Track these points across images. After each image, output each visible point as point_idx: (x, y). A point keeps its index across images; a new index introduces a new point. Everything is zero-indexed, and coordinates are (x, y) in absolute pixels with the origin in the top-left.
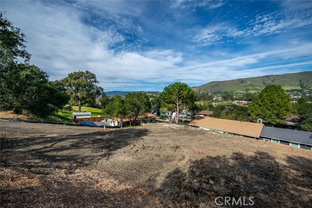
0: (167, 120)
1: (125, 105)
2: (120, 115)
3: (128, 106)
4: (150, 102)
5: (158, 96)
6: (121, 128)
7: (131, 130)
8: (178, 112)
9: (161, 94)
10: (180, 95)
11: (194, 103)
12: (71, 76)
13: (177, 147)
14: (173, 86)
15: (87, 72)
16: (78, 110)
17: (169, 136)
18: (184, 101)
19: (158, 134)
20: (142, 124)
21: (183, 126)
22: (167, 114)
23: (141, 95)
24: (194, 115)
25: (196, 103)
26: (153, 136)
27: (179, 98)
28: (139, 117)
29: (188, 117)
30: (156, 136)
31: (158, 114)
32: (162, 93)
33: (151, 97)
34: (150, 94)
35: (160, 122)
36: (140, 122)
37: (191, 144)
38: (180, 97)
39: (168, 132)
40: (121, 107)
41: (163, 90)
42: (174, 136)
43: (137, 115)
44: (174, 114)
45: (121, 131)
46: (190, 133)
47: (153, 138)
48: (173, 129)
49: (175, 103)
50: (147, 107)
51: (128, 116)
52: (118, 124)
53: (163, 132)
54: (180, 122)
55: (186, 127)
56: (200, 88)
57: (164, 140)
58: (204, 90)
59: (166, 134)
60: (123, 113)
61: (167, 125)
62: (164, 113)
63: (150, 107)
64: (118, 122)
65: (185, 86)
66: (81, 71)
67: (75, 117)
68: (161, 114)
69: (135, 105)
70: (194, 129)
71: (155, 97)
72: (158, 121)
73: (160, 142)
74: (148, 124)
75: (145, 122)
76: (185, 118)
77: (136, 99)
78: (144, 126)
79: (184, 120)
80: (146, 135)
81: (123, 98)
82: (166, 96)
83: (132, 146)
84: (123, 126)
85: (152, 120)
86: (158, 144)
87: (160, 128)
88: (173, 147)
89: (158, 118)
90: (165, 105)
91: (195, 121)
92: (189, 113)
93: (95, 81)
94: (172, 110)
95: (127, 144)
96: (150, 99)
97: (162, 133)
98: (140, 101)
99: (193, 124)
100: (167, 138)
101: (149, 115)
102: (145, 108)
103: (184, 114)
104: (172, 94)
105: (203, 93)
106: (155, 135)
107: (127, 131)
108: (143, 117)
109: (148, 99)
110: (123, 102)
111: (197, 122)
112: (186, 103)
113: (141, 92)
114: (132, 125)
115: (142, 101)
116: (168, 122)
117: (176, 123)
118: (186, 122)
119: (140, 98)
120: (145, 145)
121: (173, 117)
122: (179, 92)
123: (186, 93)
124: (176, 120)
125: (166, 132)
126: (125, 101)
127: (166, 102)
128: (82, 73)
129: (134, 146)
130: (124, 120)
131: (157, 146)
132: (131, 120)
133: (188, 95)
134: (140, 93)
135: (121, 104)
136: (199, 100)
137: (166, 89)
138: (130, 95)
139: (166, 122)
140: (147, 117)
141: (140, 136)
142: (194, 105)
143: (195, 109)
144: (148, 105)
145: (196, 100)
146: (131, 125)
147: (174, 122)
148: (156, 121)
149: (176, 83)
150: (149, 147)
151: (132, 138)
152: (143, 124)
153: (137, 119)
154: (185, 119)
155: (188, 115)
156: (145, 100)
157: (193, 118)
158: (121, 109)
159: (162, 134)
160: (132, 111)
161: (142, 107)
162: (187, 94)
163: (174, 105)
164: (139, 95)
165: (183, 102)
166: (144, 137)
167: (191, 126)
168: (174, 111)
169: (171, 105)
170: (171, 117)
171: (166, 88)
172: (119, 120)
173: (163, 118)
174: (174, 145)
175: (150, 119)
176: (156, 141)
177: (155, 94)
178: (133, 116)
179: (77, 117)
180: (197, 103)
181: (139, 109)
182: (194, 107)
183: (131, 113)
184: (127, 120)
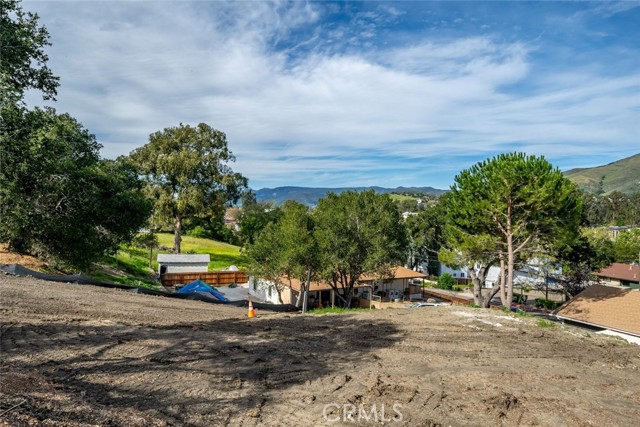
0: (467, 294)
1: (317, 233)
2: (298, 268)
3: (326, 236)
4: (403, 227)
5: (433, 204)
6: (303, 313)
7: (337, 321)
8: (510, 268)
9: (446, 198)
10: (519, 201)
11: (576, 234)
12: (156, 140)
13: (511, 402)
14: (489, 169)
15: (204, 128)
16: (171, 246)
17: (474, 355)
18: (536, 223)
19: (433, 346)
20: (372, 303)
21: (532, 321)
22: (465, 270)
23: (370, 202)
24: (579, 278)
25: (586, 232)
26: (414, 349)
27: (516, 213)
28: (363, 277)
29: (552, 286)
30: (426, 352)
31: (434, 270)
32: (448, 194)
33: (407, 206)
34: (402, 199)
35: (440, 299)
36: (364, 295)
37: (567, 397)
38: (520, 211)
39: (473, 340)
40: (305, 241)
41: (453, 183)
42: (495, 358)
43: (356, 270)
44: (495, 273)
45: (305, 326)
46: (560, 349)
47: (417, 357)
48: (492, 329)
49: (498, 232)
50: (393, 245)
51: (325, 272)
52: (293, 299)
53: (452, 337)
54: (519, 302)
55: (545, 325)
56: (601, 173)
57: (457, 370)
58: (623, 181)
59: (466, 348)
60: (310, 262)
61: (467, 314)
62: (455, 267)
63: (403, 244)
64: (294, 293)
65: (542, 167)
66: (185, 125)
67: (163, 269)
68: (445, 270)
69: (350, 234)
70: (579, 334)
71: (422, 209)
72: (432, 295)
73: (442, 374)
74: (396, 304)
75: (384, 296)
76: (539, 288)
77: (353, 215)
78: (378, 311)
79: (533, 295)
80: (389, 343)
81: (313, 209)
82: (462, 205)
83: (339, 380)
84: (310, 307)
85: (410, 292)
86: (432, 380)
87: (441, 320)
88: (493, 401)
89: (430, 285)
90: (458, 238)
91: (583, 303)
92: (557, 272)
93: (224, 156)
94: (487, 257)
95: (321, 371)
96: (405, 215)
97: (450, 340)
98: (369, 221)
99: (571, 316)
100: (469, 363)
101: (401, 272)
102: (384, 245)
103: (532, 273)
104: (485, 197)
105: (616, 195)
106: (423, 346)
107: (322, 326)
108: (376, 277)
109: (397, 215)
110: (310, 224)
111: (590, 309)
112: (546, 230)
113: (373, 189)
114: (340, 304)
115: (375, 223)
116: (469, 303)
117: (504, 309)
118: (545, 307)
119: (368, 209)
120: (386, 382)
121: (489, 285)
122: (515, 189)
123: (543, 192)
124: (501, 294)
125: (465, 339)
126: (317, 219)
127: (464, 227)
128: (189, 130)
129: (348, 379)
130: (313, 286)
131: (430, 387)
132: (335, 288)
133: (551, 203)
134: (370, 194)
135: (305, 232)
136: (598, 222)
137: (463, 178)
138: (335, 199)
139: (461, 300)
140: (392, 279)
141: (367, 346)
142: (577, 241)
143: (581, 257)
144: (398, 235)
145: (587, 223)
146: (337, 304)
147: (493, 303)
148: (426, 296)
149: (504, 158)
150: (399, 390)
151: (338, 349)
152: (378, 304)
153: (356, 285)
154: (541, 295)
155: (549, 279)
156: (387, 218)
157: (575, 292)
158: (302, 249)
159: (451, 347)
160: (341, 256)
161: (376, 242)
162: (547, 200)
163: (497, 240)
164: (367, 200)
165: (530, 228)
166: (383, 352)
167: (566, 321)
168: (497, 262)
169: (482, 240)
170: (482, 284)
171: (465, 175)
172: (297, 284)
173: (449, 283)
174: (495, 393)
175: (401, 288)
176: (426, 369)
177: (421, 196)
178: (344, 273)
179: (171, 270)
180: (593, 234)
181: (363, 249)
182: (576, 248)
183: (335, 263)
184: (324, 286)
